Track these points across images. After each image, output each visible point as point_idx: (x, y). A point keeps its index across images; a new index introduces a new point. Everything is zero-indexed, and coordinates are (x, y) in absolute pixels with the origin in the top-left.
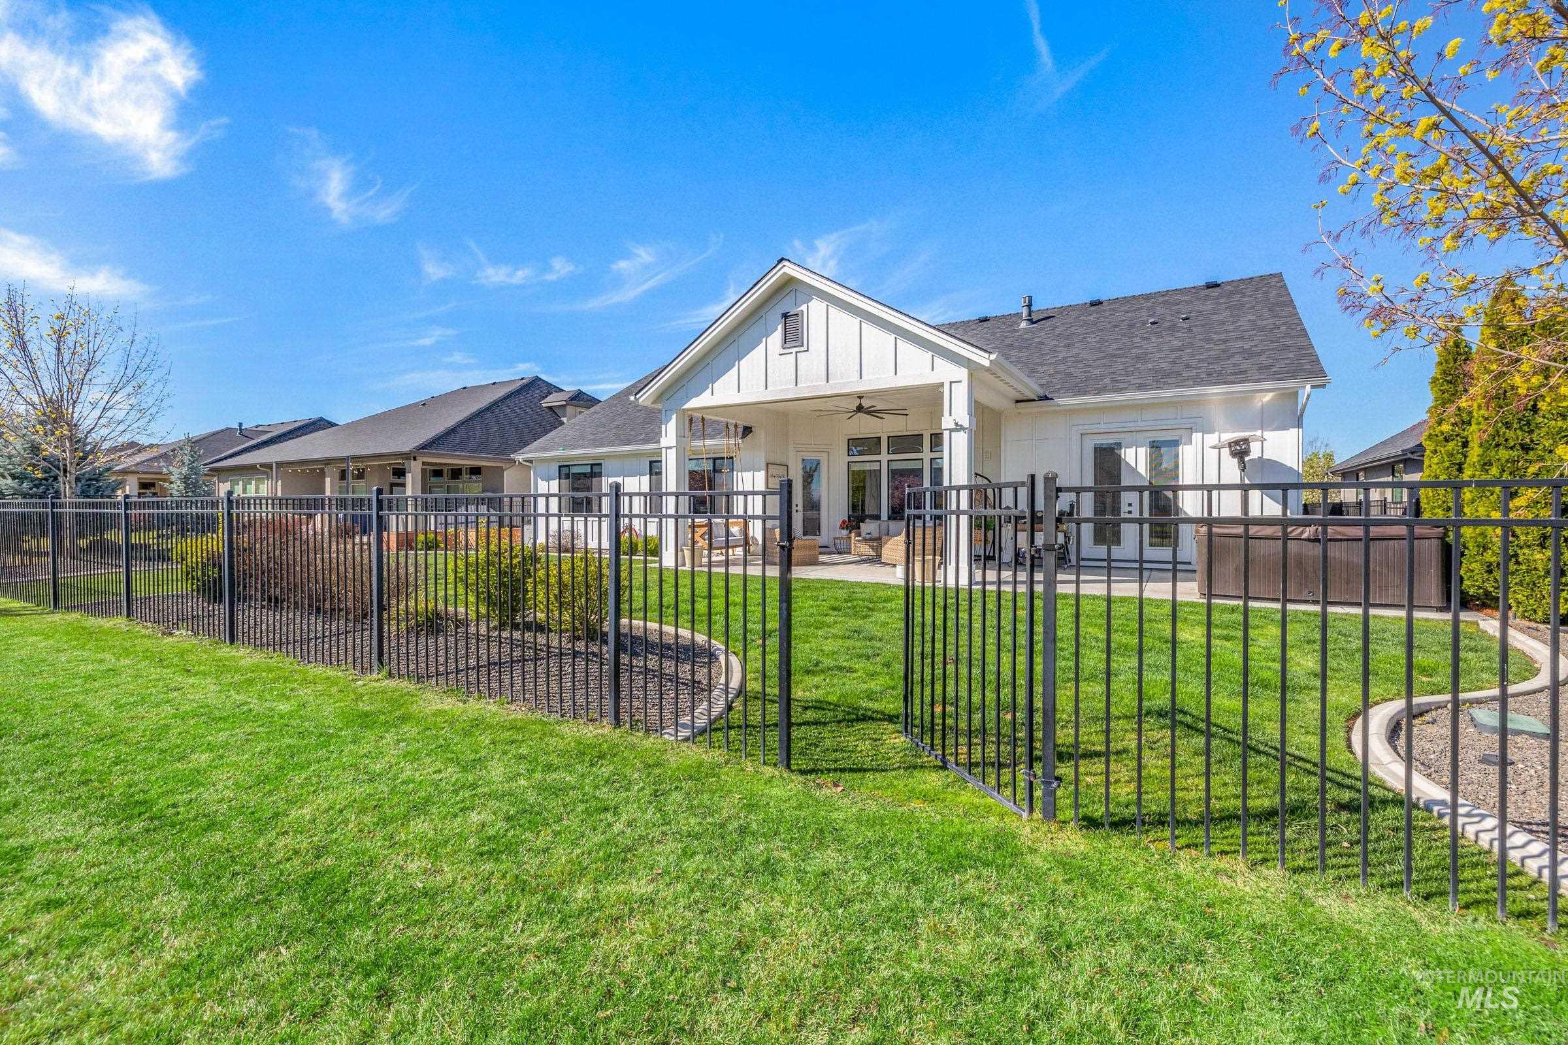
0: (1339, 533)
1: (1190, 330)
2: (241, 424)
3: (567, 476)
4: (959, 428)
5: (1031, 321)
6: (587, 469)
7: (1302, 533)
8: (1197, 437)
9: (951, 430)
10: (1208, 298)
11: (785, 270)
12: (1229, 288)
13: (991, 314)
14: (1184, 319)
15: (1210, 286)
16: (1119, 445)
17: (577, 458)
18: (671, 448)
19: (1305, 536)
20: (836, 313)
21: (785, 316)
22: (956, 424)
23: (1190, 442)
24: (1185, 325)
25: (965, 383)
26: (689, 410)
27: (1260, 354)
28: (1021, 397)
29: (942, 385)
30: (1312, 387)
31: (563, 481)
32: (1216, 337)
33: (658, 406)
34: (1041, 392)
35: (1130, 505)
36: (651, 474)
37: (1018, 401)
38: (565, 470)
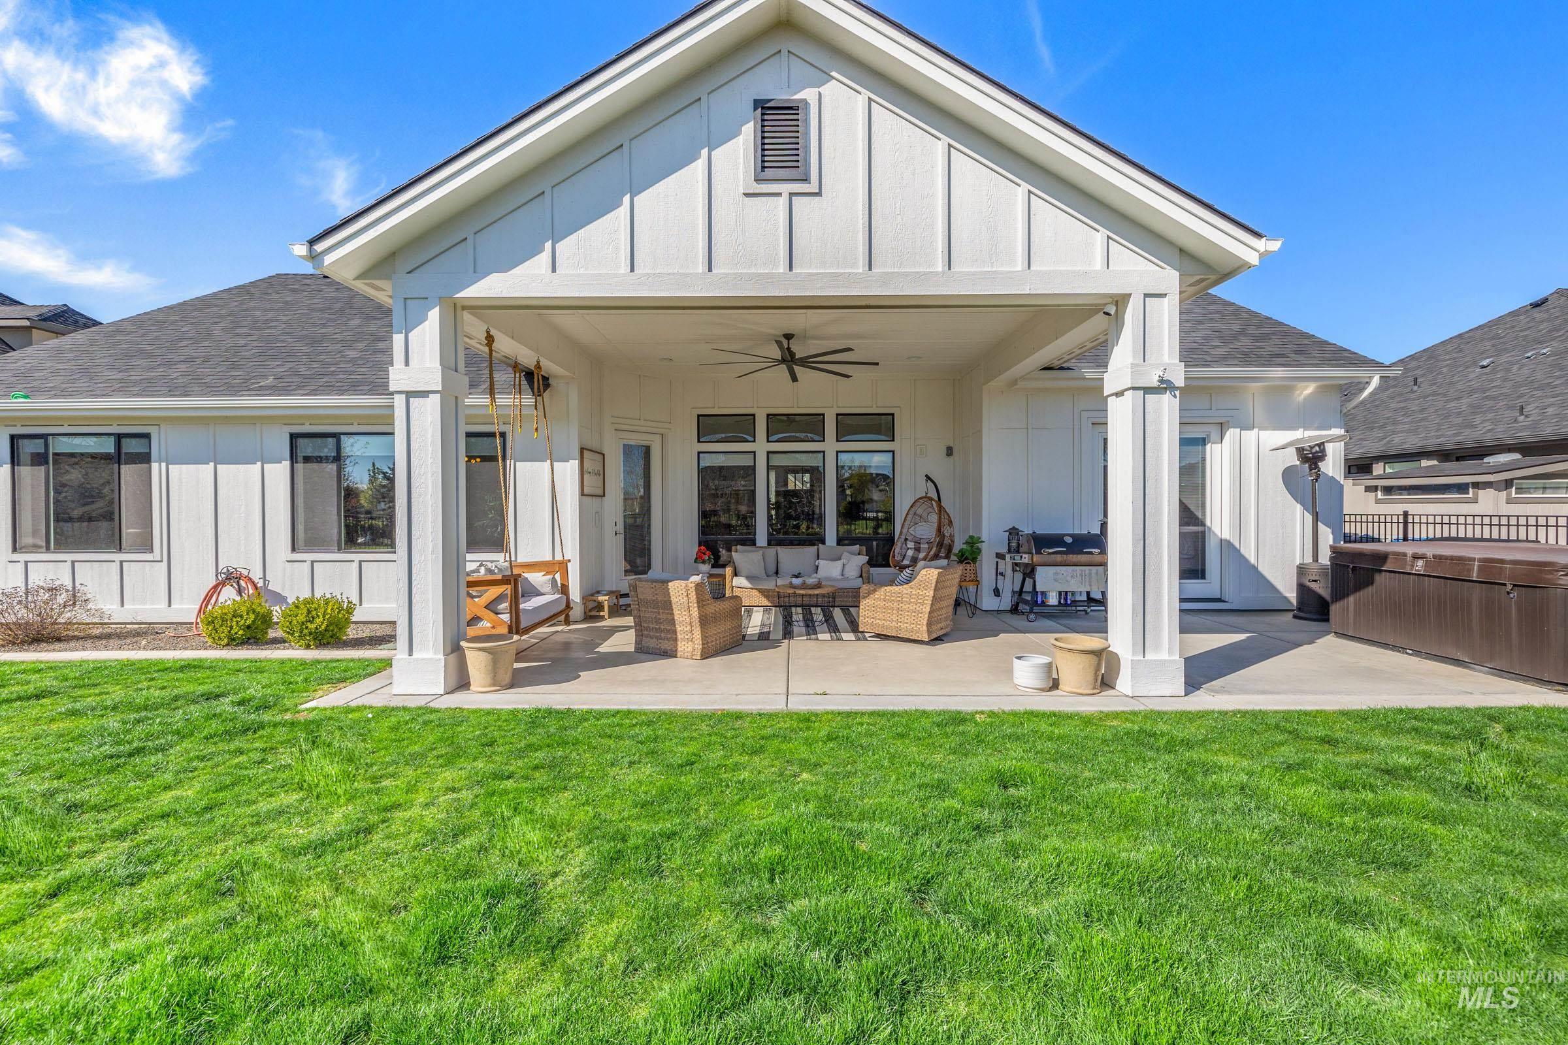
3: (39, 459)
6: (109, 447)
17: (72, 420)
18: (424, 394)
21: (762, 106)
23: (1220, 441)
25: (1173, 300)
31: (25, 471)
33: (383, 293)
36: (293, 458)
38: (29, 448)
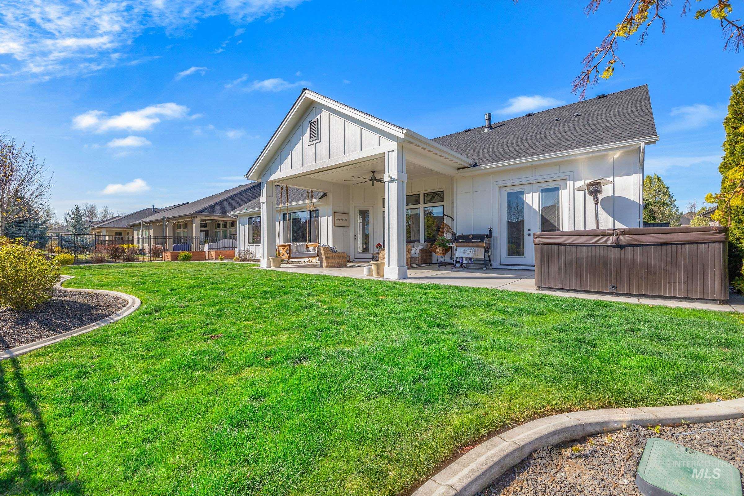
0: (636, 240)
1: (577, 121)
2: (153, 206)
3: (251, 223)
4: (392, 180)
5: (490, 128)
7: (606, 241)
8: (570, 184)
9: (389, 182)
10: (597, 103)
11: (307, 95)
12: (612, 97)
13: (472, 127)
14: (576, 116)
15: (599, 98)
16: (522, 193)
17: (254, 214)
19: (609, 242)
20: (333, 117)
21: (310, 123)
22: (391, 178)
23: (565, 188)
24: (576, 119)
25: (396, 151)
26: (272, 181)
27: (615, 128)
28: (461, 166)
29: (384, 153)
30: (646, 144)
31: (249, 226)
32: (592, 122)
33: (260, 180)
34: (471, 162)
35: (529, 230)
37: (459, 169)
38: (250, 220)
